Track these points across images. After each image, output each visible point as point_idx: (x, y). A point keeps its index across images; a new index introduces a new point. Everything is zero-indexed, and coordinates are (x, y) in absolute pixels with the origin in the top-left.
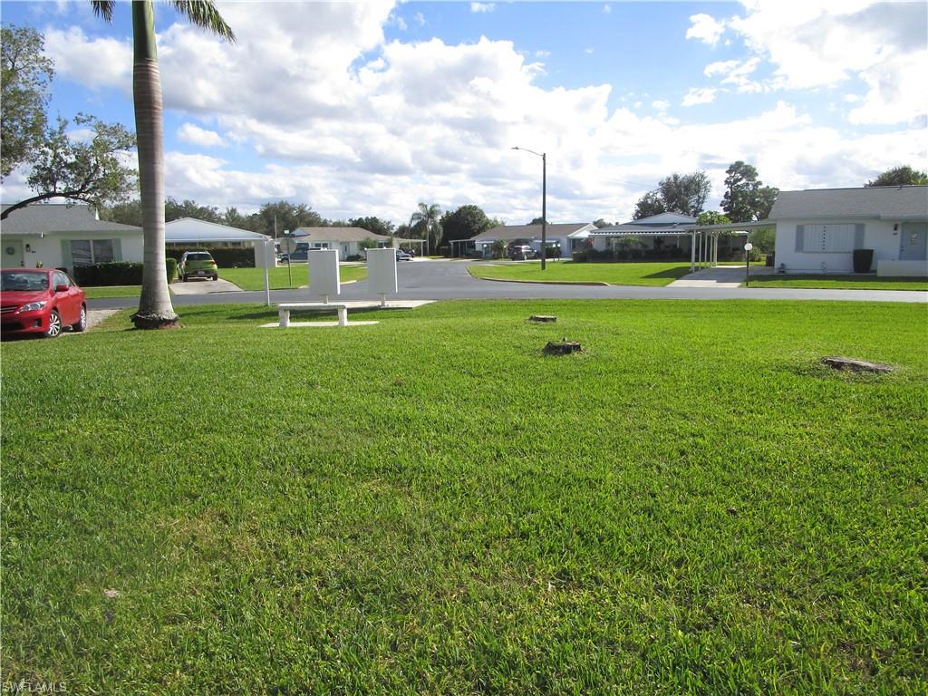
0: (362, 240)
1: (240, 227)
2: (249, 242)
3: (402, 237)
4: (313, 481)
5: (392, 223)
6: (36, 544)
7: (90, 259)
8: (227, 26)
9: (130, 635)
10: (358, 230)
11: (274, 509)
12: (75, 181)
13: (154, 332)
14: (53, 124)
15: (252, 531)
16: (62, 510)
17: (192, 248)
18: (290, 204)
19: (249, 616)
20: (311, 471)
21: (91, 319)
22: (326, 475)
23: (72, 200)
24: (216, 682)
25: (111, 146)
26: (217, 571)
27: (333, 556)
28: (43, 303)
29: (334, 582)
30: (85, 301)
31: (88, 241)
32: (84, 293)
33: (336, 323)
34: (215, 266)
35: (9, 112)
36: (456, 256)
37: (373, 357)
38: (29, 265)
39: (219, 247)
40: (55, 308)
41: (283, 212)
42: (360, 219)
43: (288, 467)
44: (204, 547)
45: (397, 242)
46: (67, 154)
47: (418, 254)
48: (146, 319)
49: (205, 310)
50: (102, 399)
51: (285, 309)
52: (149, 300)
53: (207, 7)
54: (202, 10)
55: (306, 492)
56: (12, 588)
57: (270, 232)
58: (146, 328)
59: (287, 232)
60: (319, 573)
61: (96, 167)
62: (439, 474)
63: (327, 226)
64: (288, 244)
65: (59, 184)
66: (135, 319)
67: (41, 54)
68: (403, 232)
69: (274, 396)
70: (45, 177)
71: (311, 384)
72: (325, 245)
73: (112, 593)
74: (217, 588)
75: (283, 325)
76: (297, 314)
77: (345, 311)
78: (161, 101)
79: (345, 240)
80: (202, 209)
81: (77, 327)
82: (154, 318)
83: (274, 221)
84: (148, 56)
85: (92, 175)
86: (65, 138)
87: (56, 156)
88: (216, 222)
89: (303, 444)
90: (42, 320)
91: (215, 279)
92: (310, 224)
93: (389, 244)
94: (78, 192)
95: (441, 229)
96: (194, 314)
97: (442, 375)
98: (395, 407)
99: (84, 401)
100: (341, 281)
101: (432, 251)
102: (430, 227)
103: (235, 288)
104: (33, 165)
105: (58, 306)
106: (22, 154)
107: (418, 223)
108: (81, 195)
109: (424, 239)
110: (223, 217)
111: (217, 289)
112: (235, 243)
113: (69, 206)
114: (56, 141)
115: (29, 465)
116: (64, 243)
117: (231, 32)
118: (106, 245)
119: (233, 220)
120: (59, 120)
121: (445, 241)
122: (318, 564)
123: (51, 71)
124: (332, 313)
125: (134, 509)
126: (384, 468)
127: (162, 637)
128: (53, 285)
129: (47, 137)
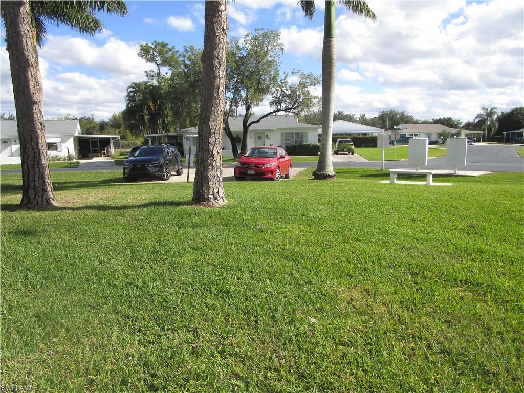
0: (440, 131)
1: (367, 124)
2: (372, 133)
3: (467, 130)
4: (419, 280)
5: (461, 121)
6: (277, 285)
7: (292, 142)
8: (372, 12)
9: (323, 345)
10: (438, 125)
11: (396, 293)
12: (290, 103)
13: (324, 181)
14: (282, 76)
15: (384, 303)
16: (288, 270)
17: (342, 136)
18: (396, 111)
19: (385, 355)
20: (417, 274)
21: (293, 172)
22: (426, 278)
23: (287, 113)
24: (369, 387)
25: (307, 85)
26: (365, 322)
27: (434, 331)
28: (273, 164)
29: (436, 348)
30: (291, 163)
31: (293, 133)
32: (291, 160)
33: (425, 183)
34: (353, 147)
35: (264, 71)
36: (507, 142)
37: (453, 207)
38: (267, 145)
39: (355, 136)
40: (279, 167)
41: (392, 115)
42: (440, 119)
43: (403, 269)
44: (358, 306)
45: (464, 133)
46: (287, 90)
47: (479, 141)
48: (320, 175)
49: (349, 171)
50: (303, 215)
51: (394, 173)
52: (322, 164)
53: (362, 4)
54: (360, 5)
55: (415, 287)
56: (268, 305)
57: (383, 127)
58: (319, 179)
59: (395, 127)
60: (426, 339)
61: (300, 95)
62: (507, 292)
63: (417, 123)
64: (395, 135)
65: (282, 105)
66: (314, 174)
67: (279, 41)
68: (468, 126)
69: (391, 225)
70: (277, 102)
71: (414, 220)
72: (416, 135)
73: (313, 320)
74: (366, 332)
75: (392, 182)
76: (401, 176)
77: (431, 176)
78: (336, 59)
79: (429, 132)
80: (347, 115)
81: (287, 176)
82: (324, 174)
83: (386, 121)
84: (331, 36)
85: (297, 99)
86: (286, 82)
87: (282, 91)
88: (354, 122)
89: (411, 256)
90: (273, 172)
91: (353, 153)
92: (407, 122)
93: (458, 134)
94: (290, 109)
95: (497, 124)
96: (342, 173)
97: (504, 224)
98: (471, 241)
99: (295, 215)
100: (428, 157)
101: (489, 138)
102: (489, 123)
103: (363, 159)
104: (272, 96)
105: (280, 165)
106: (268, 91)
107: (479, 120)
108: (291, 110)
109: (484, 130)
110: (358, 119)
111: (354, 159)
112: (364, 134)
113: (286, 116)
114: (282, 83)
115: (273, 244)
116: (282, 134)
117: (374, 16)
118: (300, 135)
119: (363, 121)
120: (285, 73)
121: (499, 132)
122: (425, 333)
123: (282, 49)
124: (423, 177)
125: (321, 277)
126: (465, 281)
127: (338, 351)
128: (279, 155)
129: (279, 82)
